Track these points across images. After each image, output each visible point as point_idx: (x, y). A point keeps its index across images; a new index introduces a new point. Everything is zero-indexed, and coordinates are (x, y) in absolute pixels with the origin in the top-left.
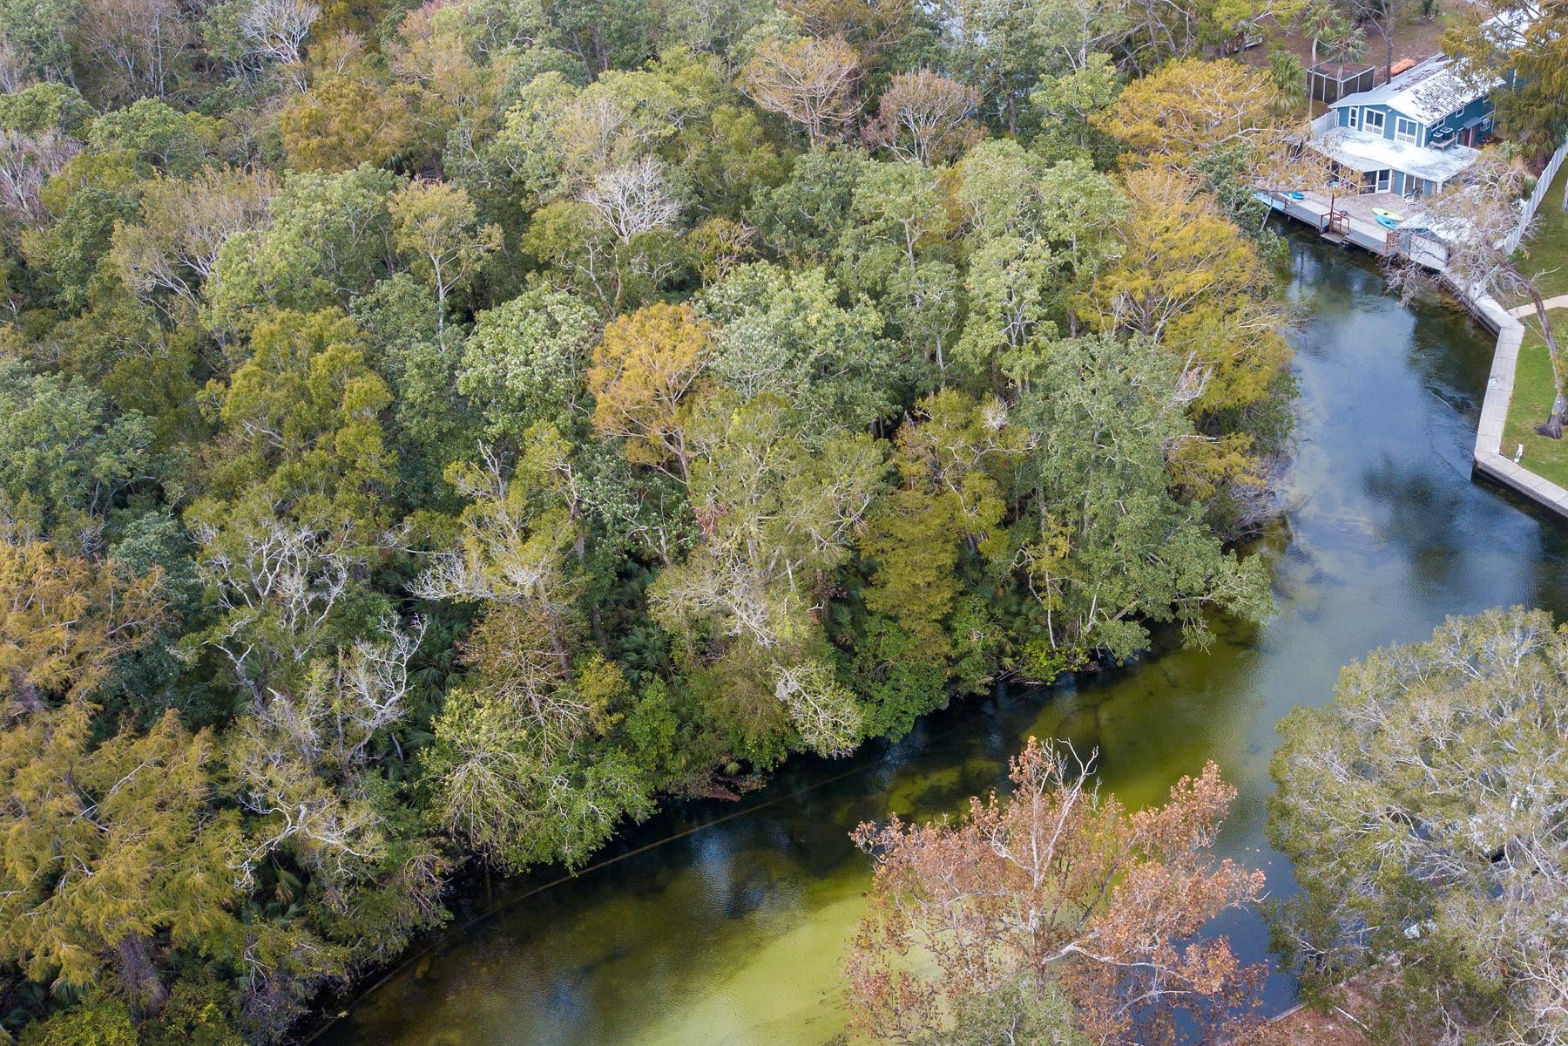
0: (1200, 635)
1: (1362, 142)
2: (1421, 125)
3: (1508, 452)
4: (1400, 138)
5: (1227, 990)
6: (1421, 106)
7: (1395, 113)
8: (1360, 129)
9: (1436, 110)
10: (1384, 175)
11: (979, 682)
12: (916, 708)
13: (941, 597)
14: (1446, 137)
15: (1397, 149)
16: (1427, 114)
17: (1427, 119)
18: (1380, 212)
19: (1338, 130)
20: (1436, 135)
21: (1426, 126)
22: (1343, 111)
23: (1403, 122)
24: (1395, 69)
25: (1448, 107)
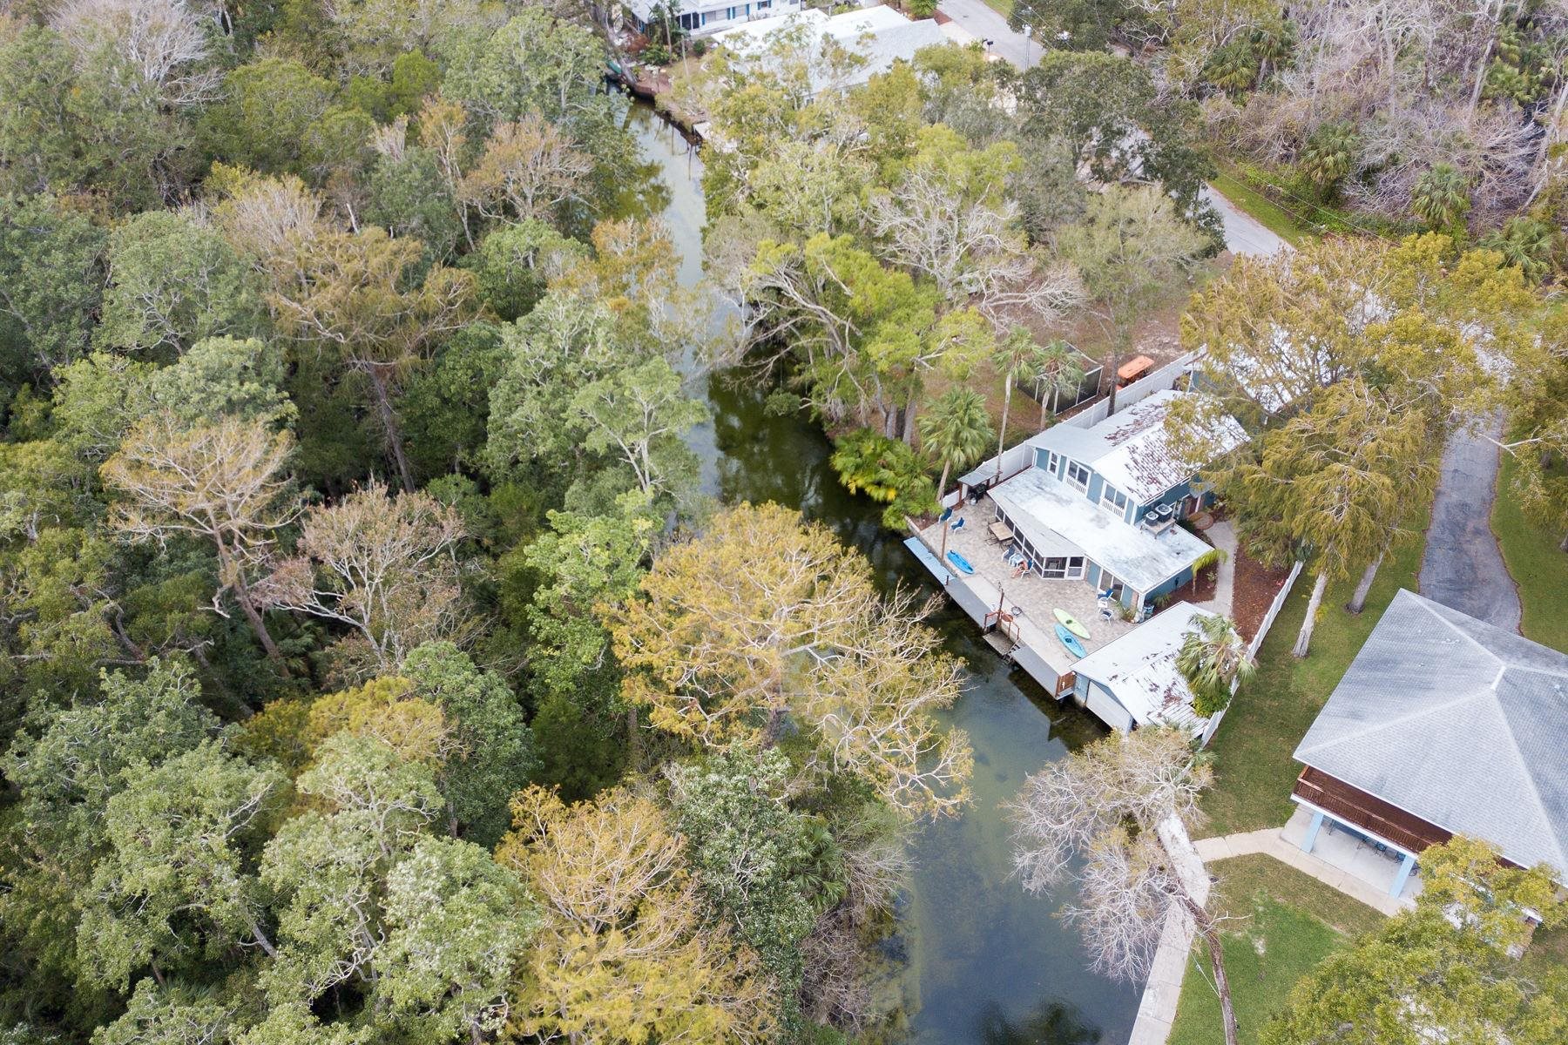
1: (1059, 500)
2: (1131, 502)
4: (1105, 505)
6: (1136, 473)
7: (1100, 477)
8: (1060, 478)
9: (1154, 480)
10: (1076, 562)
14: (1162, 519)
15: (1100, 521)
16: (1141, 487)
17: (1141, 494)
18: (1062, 616)
19: (1035, 471)
20: (1150, 514)
21: (1140, 502)
22: (1043, 454)
23: (1110, 490)
24: (1126, 371)
25: (1171, 476)
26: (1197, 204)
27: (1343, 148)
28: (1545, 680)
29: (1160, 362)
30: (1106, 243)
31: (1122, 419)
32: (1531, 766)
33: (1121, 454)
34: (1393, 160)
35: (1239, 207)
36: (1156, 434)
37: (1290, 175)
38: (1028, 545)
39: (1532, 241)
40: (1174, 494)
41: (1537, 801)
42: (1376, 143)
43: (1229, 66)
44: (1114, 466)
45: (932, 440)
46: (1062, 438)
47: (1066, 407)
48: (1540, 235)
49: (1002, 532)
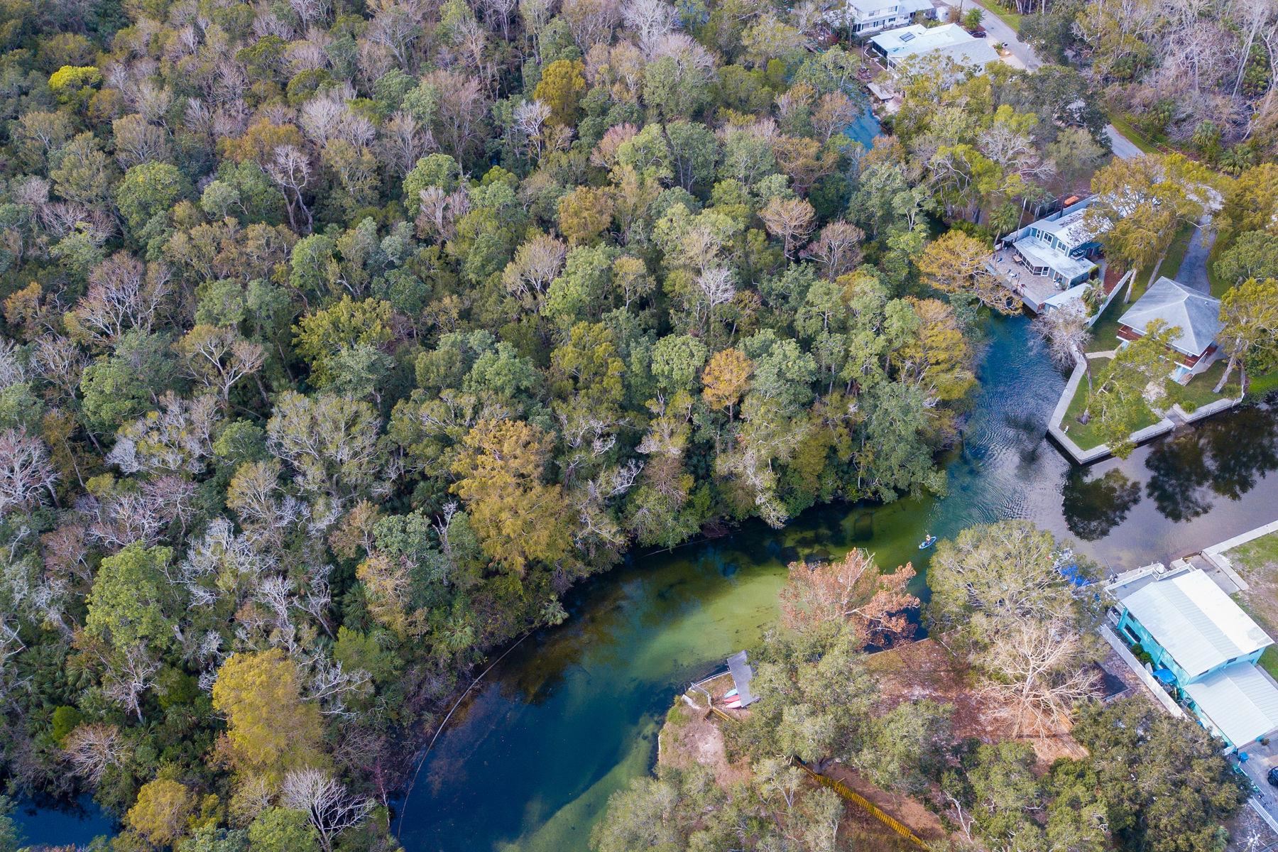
0: (917, 495)
1: (1040, 247)
2: (1068, 248)
3: (1062, 428)
4: (1058, 249)
5: (903, 630)
6: (1071, 238)
7: (1057, 239)
8: (1041, 239)
9: (1077, 240)
10: (1046, 269)
11: (828, 499)
12: (803, 506)
13: (819, 468)
14: (1079, 255)
15: (1055, 255)
16: (1072, 242)
17: (1072, 245)
19: (1030, 238)
20: (1075, 253)
21: (1071, 248)
22: (1035, 230)
23: (1060, 244)
24: (1067, 202)
25: (1083, 239)
26: (1102, 134)
27: (1168, 110)
28: (1202, 300)
29: (1081, 199)
30: (1065, 151)
31: (1066, 218)
32: (1192, 323)
33: (1065, 230)
34: (1190, 116)
35: (1121, 133)
36: (1079, 224)
37: (1145, 120)
38: (1028, 263)
39: (1244, 154)
40: (1084, 246)
41: (1192, 332)
42: (1182, 110)
43: (1121, 68)
44: (1062, 235)
45: (996, 222)
46: (1042, 225)
47: (1043, 215)
48: (1249, 152)
49: (1018, 259)
